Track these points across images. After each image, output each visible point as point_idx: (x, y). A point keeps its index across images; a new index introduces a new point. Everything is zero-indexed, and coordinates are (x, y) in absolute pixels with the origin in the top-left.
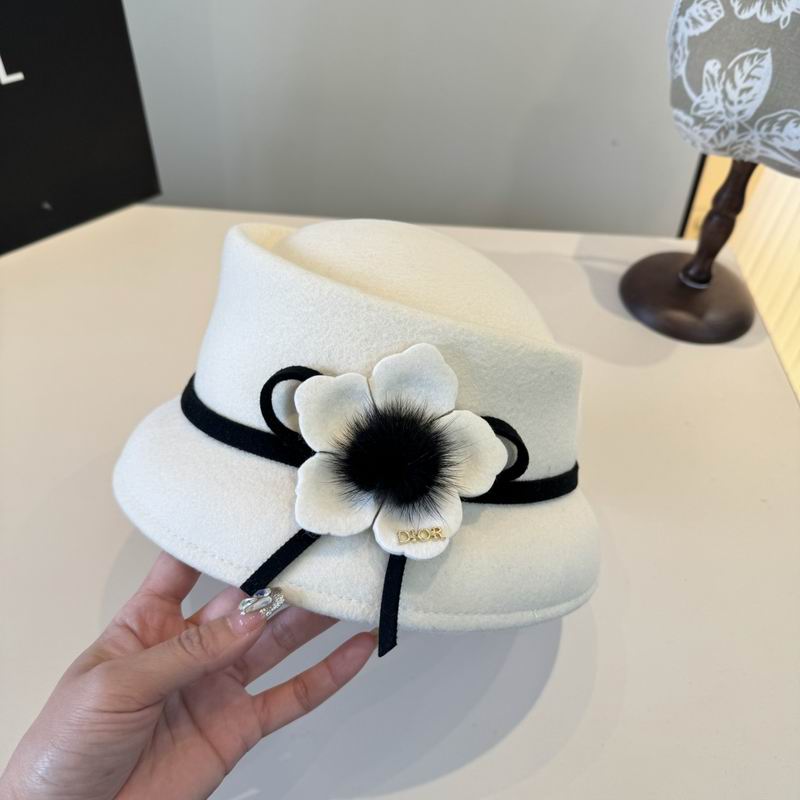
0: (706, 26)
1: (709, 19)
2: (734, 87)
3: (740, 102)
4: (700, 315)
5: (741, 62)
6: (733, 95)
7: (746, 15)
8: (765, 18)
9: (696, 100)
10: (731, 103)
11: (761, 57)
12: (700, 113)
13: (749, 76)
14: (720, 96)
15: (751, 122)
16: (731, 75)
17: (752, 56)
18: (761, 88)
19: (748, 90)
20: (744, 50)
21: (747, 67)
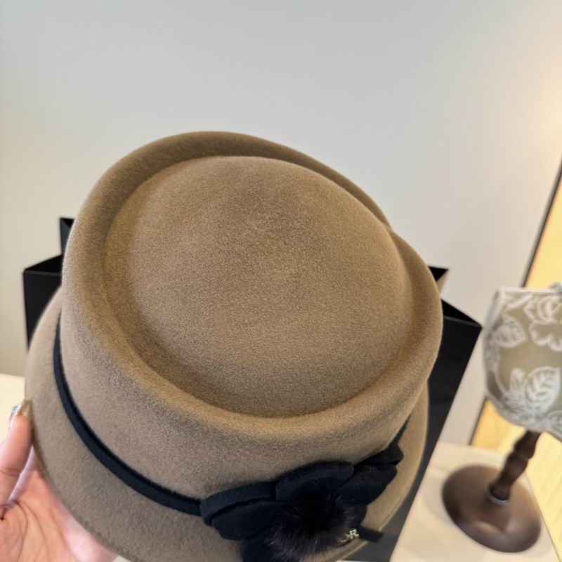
0: (512, 344)
1: (514, 338)
2: (534, 390)
3: (537, 401)
4: (502, 528)
5: (538, 374)
6: (533, 396)
7: (542, 343)
8: (555, 347)
9: (506, 394)
10: (531, 401)
11: (552, 373)
12: (508, 403)
13: (544, 385)
14: (523, 395)
15: (546, 415)
16: (531, 382)
17: (545, 372)
18: (553, 394)
19: (542, 394)
20: (540, 366)
21: (543, 378)
